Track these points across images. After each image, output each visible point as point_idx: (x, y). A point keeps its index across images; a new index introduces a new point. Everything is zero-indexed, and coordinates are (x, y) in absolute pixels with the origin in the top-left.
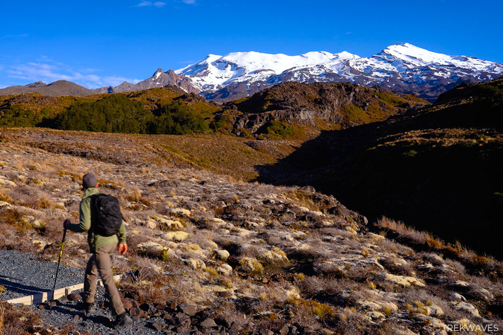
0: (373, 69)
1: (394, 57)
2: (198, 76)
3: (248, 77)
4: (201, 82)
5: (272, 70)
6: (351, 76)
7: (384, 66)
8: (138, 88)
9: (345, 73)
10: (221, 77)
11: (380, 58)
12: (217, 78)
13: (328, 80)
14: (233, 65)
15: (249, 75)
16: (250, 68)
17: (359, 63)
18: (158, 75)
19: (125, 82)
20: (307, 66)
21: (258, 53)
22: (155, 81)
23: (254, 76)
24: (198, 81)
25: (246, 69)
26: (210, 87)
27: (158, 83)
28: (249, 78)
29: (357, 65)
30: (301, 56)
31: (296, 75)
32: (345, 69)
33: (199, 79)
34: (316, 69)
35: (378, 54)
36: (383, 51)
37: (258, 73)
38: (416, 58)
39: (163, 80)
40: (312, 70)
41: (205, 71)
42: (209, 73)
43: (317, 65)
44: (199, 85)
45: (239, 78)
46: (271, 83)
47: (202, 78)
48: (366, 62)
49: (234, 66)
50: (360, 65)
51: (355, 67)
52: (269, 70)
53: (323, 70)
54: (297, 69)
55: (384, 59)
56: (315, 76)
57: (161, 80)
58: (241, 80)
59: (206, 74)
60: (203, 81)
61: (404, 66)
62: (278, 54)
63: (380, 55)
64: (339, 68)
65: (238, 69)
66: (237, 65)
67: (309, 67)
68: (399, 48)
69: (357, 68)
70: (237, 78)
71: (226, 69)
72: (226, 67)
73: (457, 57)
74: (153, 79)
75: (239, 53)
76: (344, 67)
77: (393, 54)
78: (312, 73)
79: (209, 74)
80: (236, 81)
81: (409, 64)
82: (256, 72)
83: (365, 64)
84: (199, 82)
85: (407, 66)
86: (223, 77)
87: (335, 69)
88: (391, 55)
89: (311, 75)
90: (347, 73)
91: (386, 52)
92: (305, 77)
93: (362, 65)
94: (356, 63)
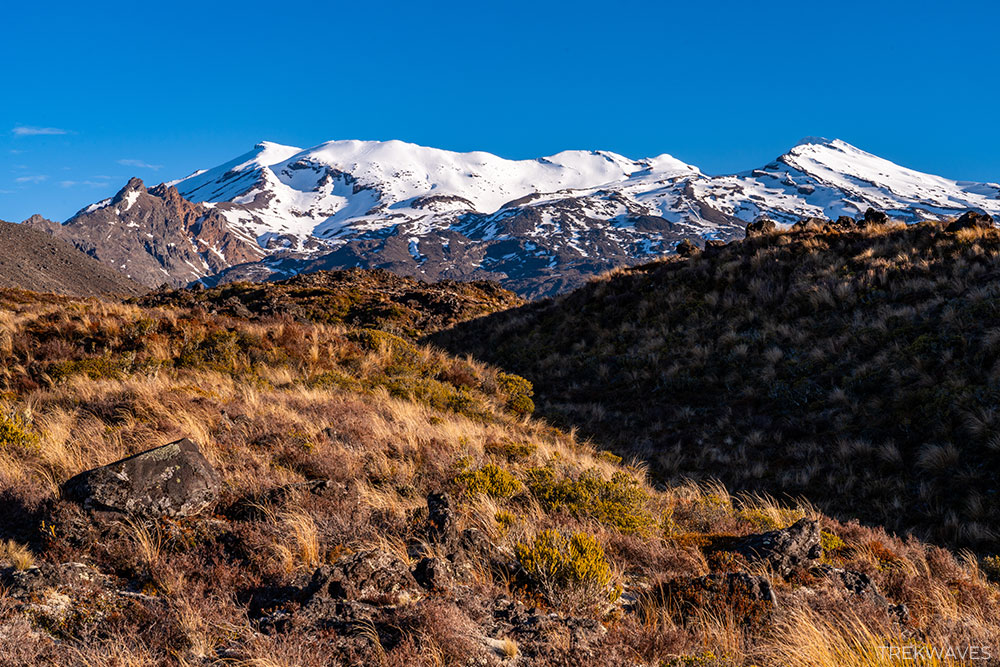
0: (761, 210)
1: (814, 179)
2: (240, 207)
3: (394, 216)
4: (251, 225)
5: (463, 200)
6: (707, 228)
7: (790, 203)
8: (76, 236)
9: (687, 218)
10: (309, 214)
11: (775, 178)
12: (297, 215)
13: (644, 237)
14: (343, 179)
15: (396, 212)
16: (396, 191)
17: (719, 192)
18: (132, 197)
19: (37, 216)
20: (569, 191)
21: (414, 146)
22: (124, 217)
23: (412, 214)
24: (242, 221)
25: (384, 191)
26: (285, 241)
27: (132, 224)
28: (397, 221)
29: (714, 197)
30: (542, 161)
31: (546, 218)
32: (684, 206)
33: (244, 214)
34: (600, 203)
35: (768, 167)
36: (781, 159)
37: (422, 205)
38: (873, 184)
39: (148, 215)
40: (590, 205)
41: (256, 191)
42: (271, 197)
43: (600, 192)
44: (248, 235)
45: (369, 219)
46: (472, 237)
47: (254, 213)
48: (739, 190)
49: (346, 182)
50: (722, 196)
51: (710, 202)
52: (456, 198)
53: (619, 205)
54: (543, 199)
55: (786, 183)
56: (603, 222)
57: (141, 215)
58: (374, 223)
59: (262, 201)
60: (260, 222)
61: (847, 204)
62: (474, 152)
63: (775, 171)
64: (664, 203)
65: (357, 190)
66: (354, 180)
67: (575, 194)
68: (821, 152)
69: (718, 204)
70: (362, 219)
71: (322, 189)
72: (322, 182)
73: (977, 187)
74: (118, 212)
75: (358, 144)
76: (680, 199)
77: (811, 168)
78: (589, 213)
79: (272, 203)
80: (360, 227)
81: (860, 199)
82: (416, 203)
83: (737, 196)
84: (248, 225)
85: (854, 207)
86: (315, 213)
87: (653, 206)
88: (805, 172)
89: (589, 221)
90: (692, 218)
91: (791, 164)
92: (575, 225)
93: (728, 197)
94: (710, 190)
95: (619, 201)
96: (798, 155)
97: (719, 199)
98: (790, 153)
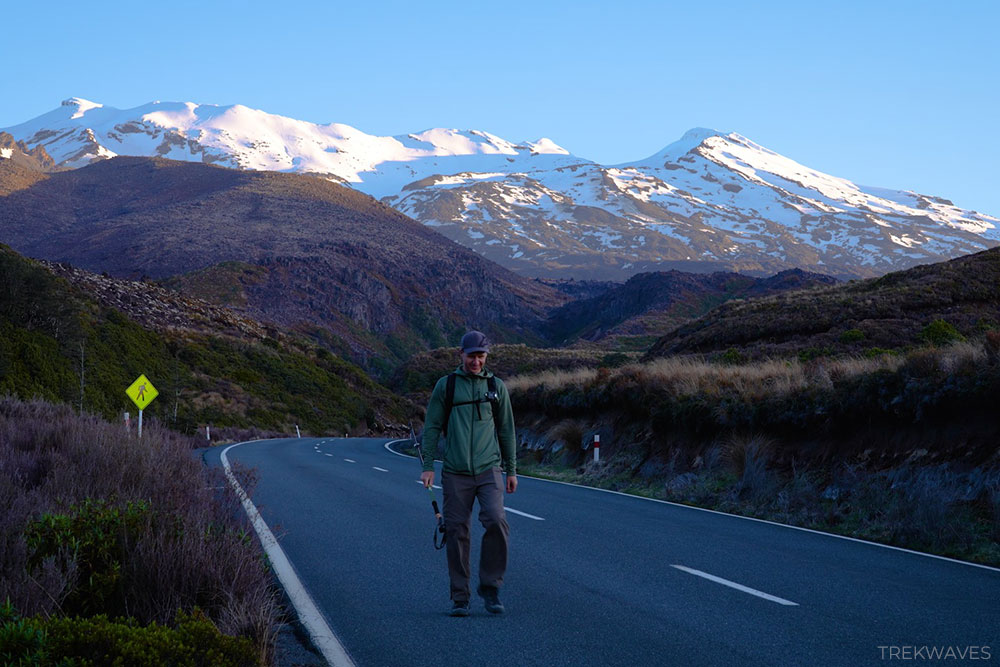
14: (187, 147)
17: (641, 184)
29: (637, 189)
32: (611, 197)
34: (516, 190)
40: (506, 191)
41: (89, 156)
49: (192, 151)
50: (646, 189)
51: (634, 194)
54: (447, 182)
69: (644, 197)
76: (603, 190)
77: (731, 163)
83: (662, 189)
88: (725, 166)
91: (707, 156)
93: (652, 190)
94: (631, 182)
95: (538, 189)
96: (711, 148)
97: (643, 192)
98: (703, 145)
